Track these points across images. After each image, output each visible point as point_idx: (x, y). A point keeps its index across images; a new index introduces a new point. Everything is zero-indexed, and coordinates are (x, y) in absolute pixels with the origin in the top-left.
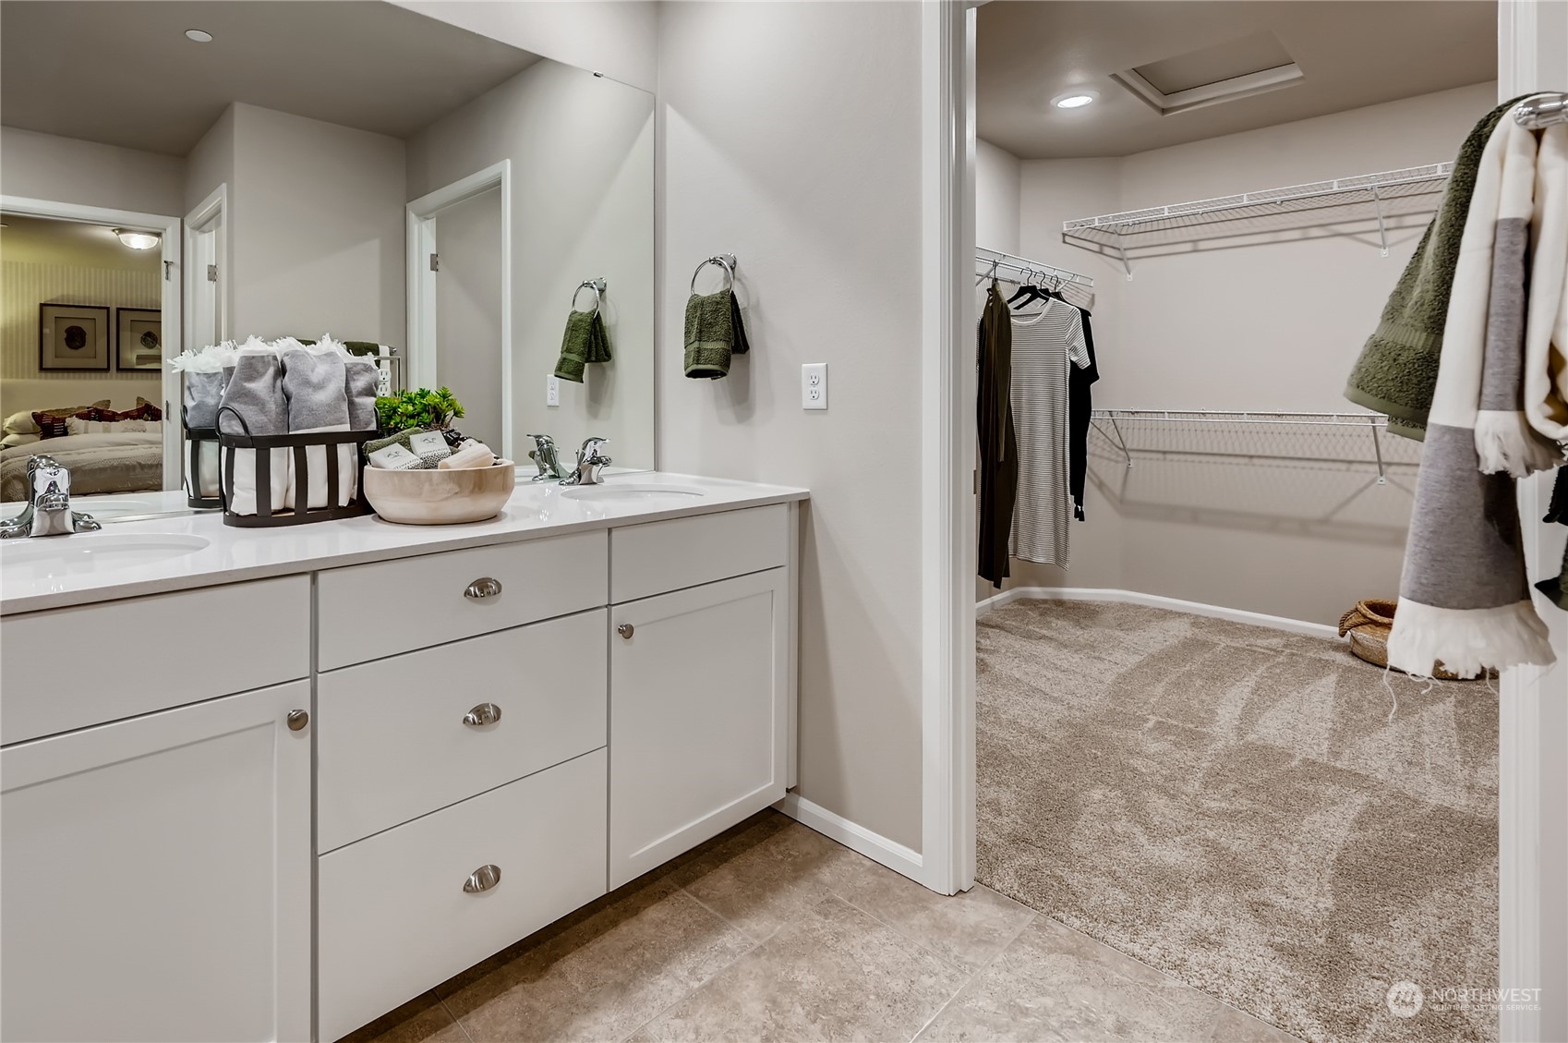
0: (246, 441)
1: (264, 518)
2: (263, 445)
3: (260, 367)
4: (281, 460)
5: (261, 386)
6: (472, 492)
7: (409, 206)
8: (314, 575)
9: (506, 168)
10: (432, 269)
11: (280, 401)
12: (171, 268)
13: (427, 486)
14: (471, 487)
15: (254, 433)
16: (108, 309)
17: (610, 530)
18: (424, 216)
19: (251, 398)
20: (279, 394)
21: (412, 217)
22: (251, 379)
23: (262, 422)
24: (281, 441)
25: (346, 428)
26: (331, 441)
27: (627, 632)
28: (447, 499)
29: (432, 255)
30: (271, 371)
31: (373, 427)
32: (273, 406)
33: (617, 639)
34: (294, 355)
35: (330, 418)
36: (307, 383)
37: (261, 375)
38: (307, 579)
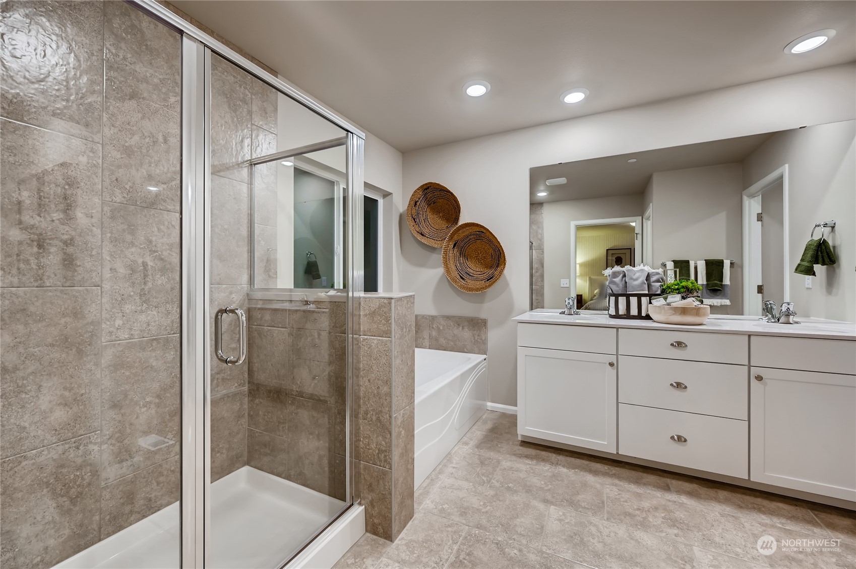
0: (613, 295)
1: (617, 316)
2: (617, 296)
3: (618, 275)
4: (622, 301)
5: (617, 280)
6: (680, 314)
7: (743, 192)
8: (618, 329)
9: (786, 169)
10: (758, 220)
11: (624, 284)
12: (638, 235)
13: (663, 311)
14: (680, 312)
15: (615, 293)
16: (631, 249)
17: (749, 336)
18: (752, 196)
19: (614, 283)
20: (624, 282)
21: (745, 198)
22: (614, 278)
23: (617, 289)
24: (622, 295)
25: (647, 292)
26: (639, 296)
27: (759, 378)
28: (670, 315)
29: (758, 214)
30: (621, 275)
31: (659, 292)
32: (621, 285)
33: (754, 382)
34: (628, 271)
35: (639, 289)
36: (632, 279)
37: (618, 277)
38: (616, 329)
